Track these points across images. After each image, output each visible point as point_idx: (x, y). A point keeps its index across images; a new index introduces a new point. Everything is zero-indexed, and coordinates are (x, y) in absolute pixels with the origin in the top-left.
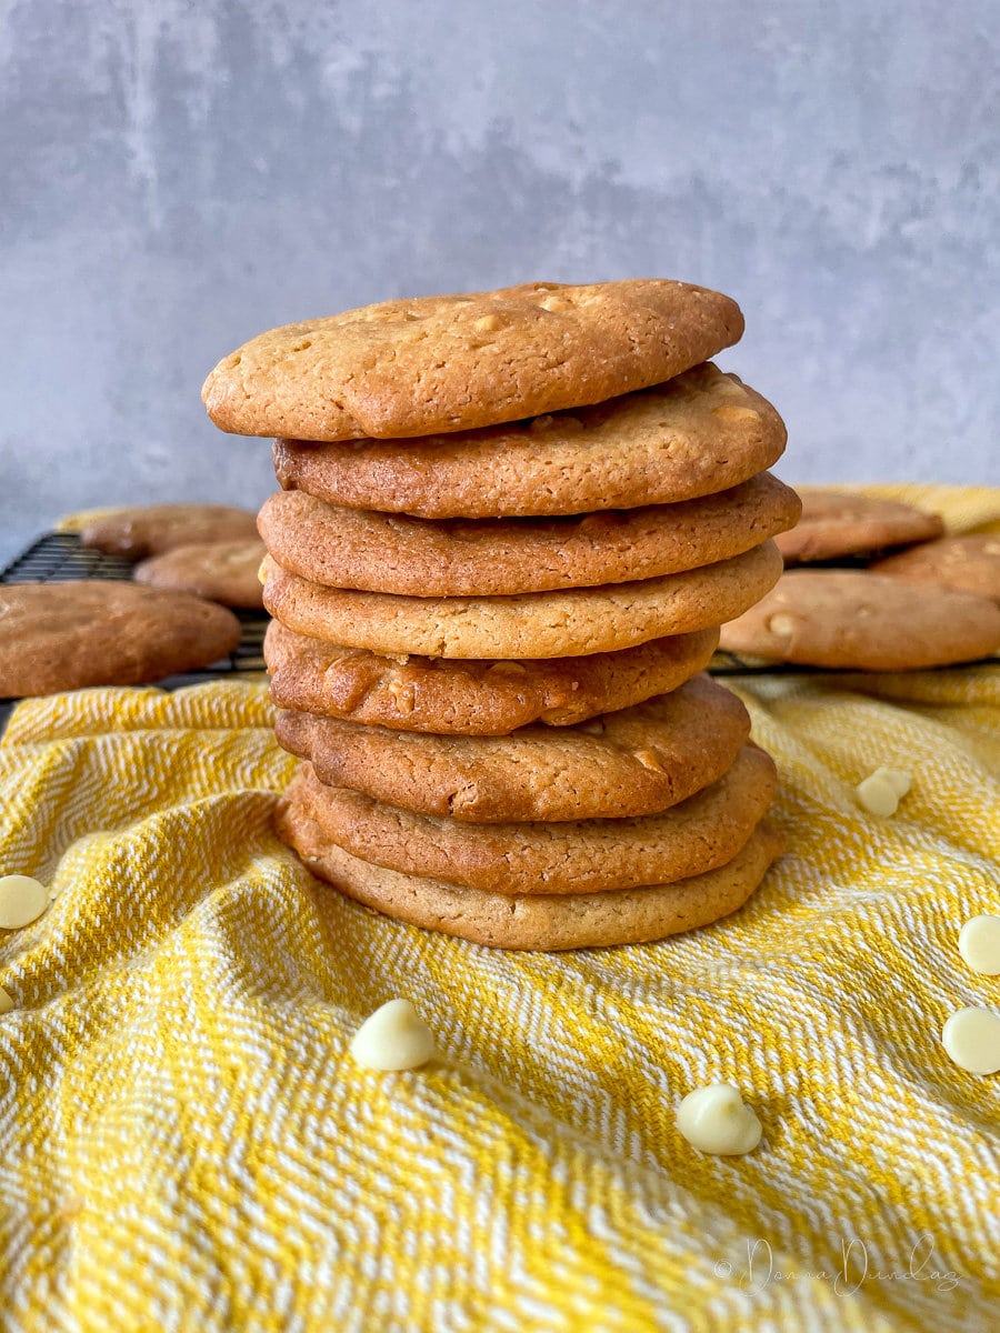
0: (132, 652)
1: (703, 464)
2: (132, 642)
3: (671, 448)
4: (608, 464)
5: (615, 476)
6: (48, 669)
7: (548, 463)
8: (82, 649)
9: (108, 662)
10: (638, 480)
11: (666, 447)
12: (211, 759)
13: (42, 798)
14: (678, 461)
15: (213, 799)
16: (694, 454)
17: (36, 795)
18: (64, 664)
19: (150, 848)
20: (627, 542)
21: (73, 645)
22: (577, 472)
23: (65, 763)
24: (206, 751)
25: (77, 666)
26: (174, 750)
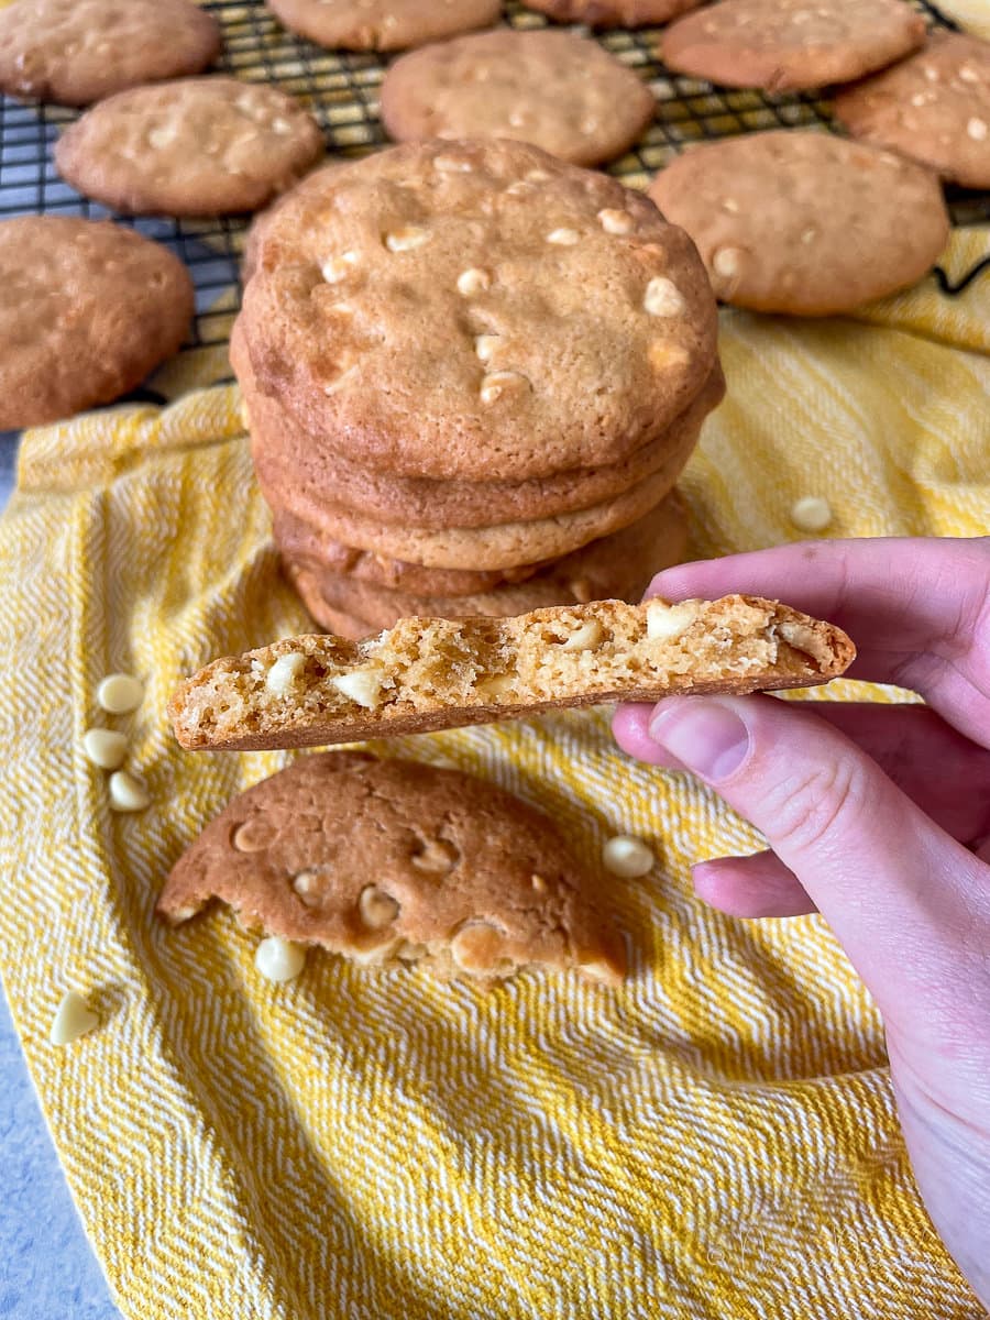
0: (108, 365)
1: (631, 434)
2: (103, 353)
3: (604, 423)
4: (549, 448)
5: (554, 459)
6: (40, 401)
7: (498, 450)
8: (63, 370)
9: (90, 383)
10: (573, 458)
11: (600, 419)
12: (212, 488)
13: (92, 565)
14: (609, 438)
15: (234, 575)
16: (624, 425)
17: (86, 565)
18: (52, 395)
19: (203, 646)
20: (571, 484)
21: (52, 366)
22: (522, 458)
23: (94, 520)
24: (206, 480)
25: (65, 393)
26: (179, 484)
